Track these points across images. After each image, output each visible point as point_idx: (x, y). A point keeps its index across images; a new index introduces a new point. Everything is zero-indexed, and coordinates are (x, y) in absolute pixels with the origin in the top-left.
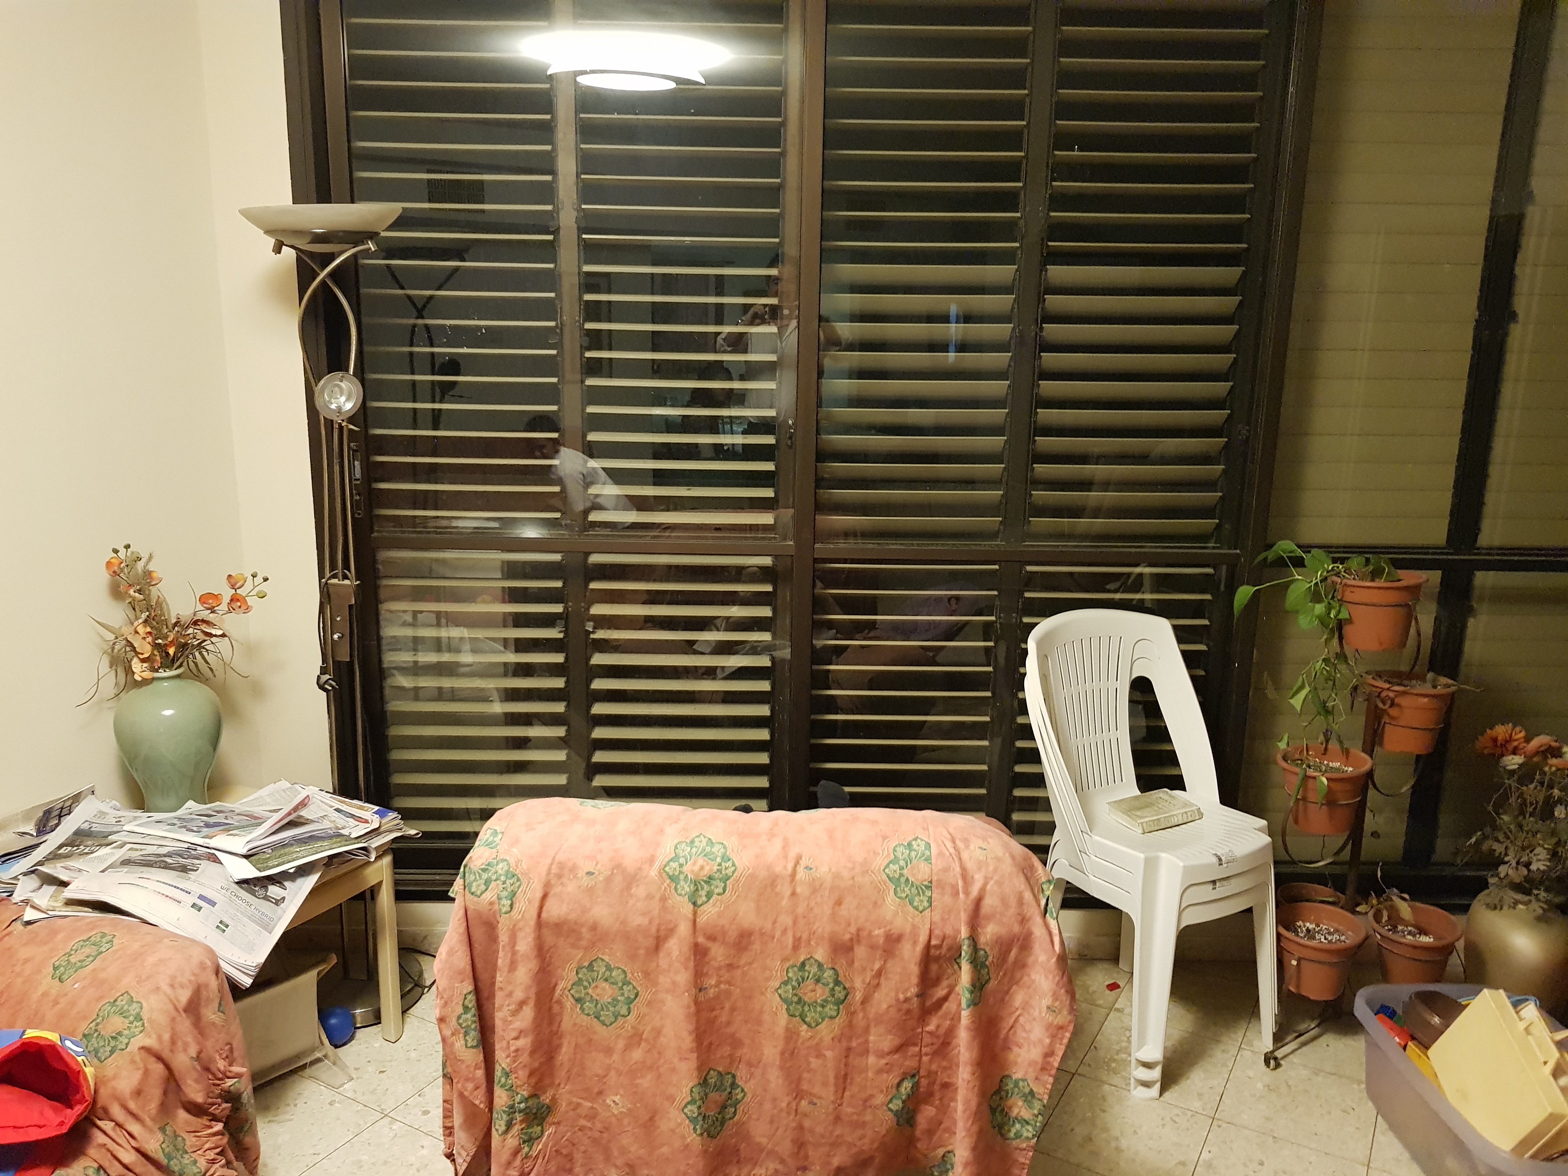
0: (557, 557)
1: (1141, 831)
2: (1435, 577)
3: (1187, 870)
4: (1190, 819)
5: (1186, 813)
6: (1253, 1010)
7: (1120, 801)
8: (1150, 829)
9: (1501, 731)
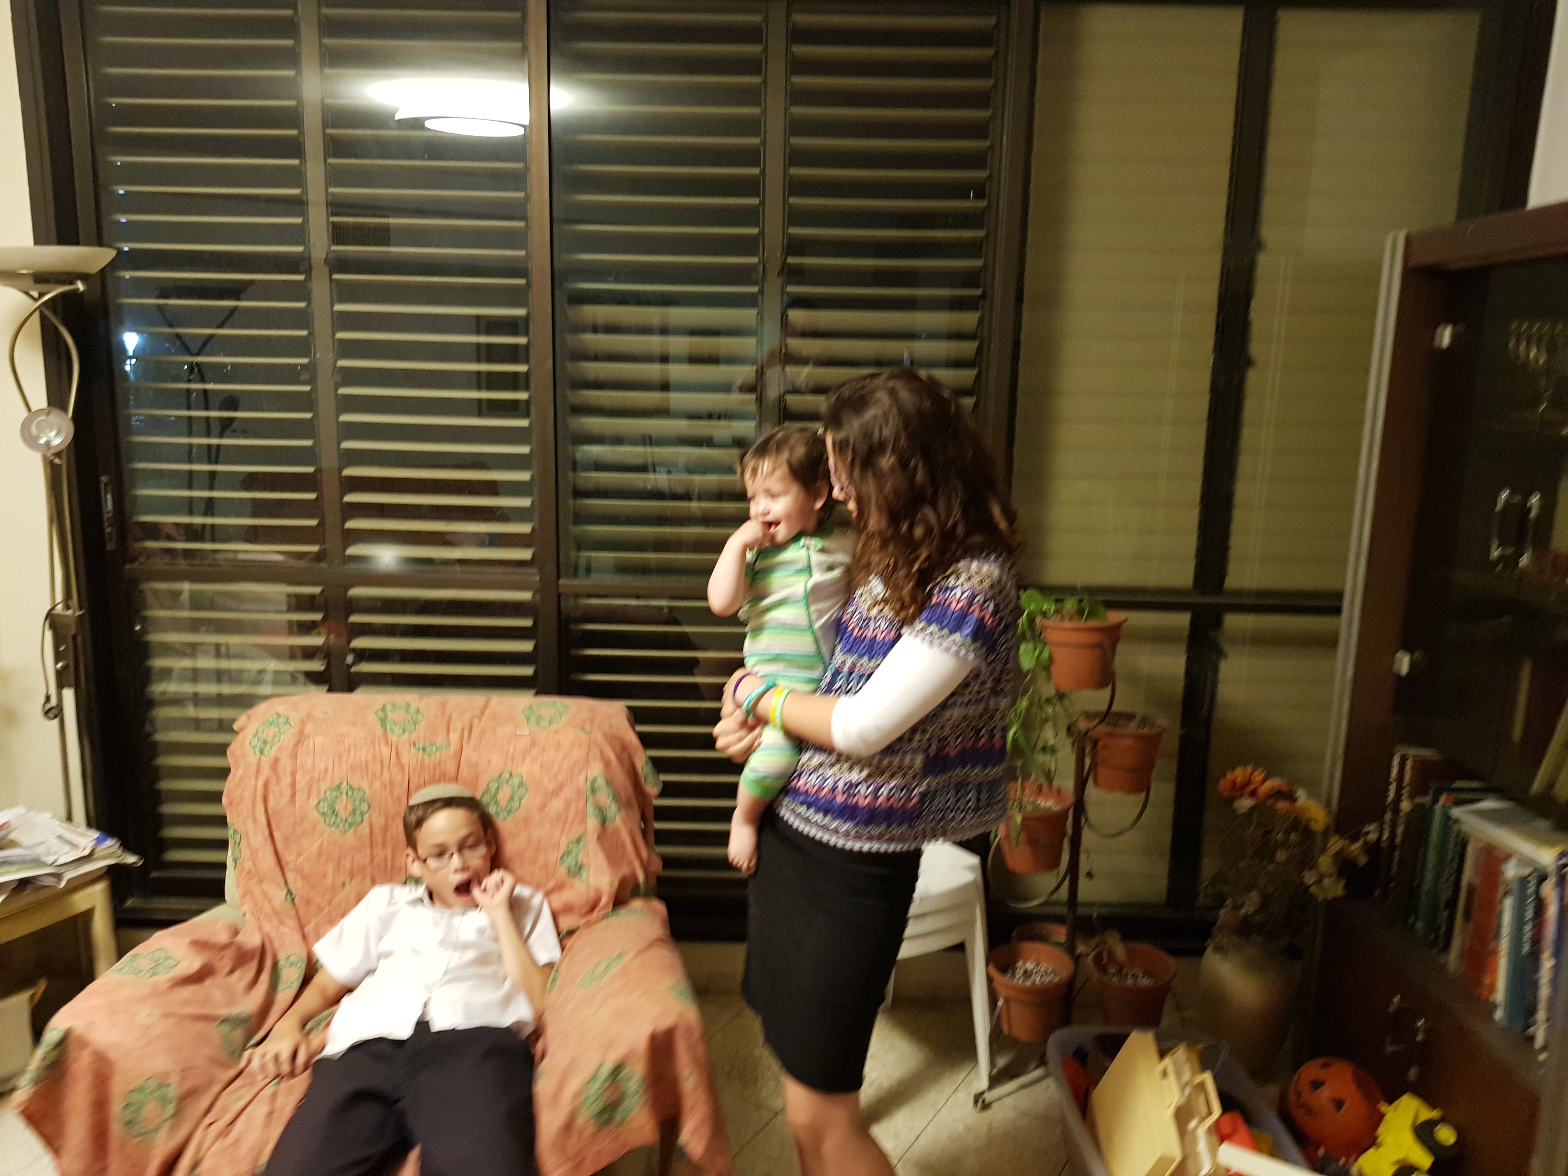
0: (316, 590)
2: (1183, 620)
6: (969, 1052)
9: (1239, 774)
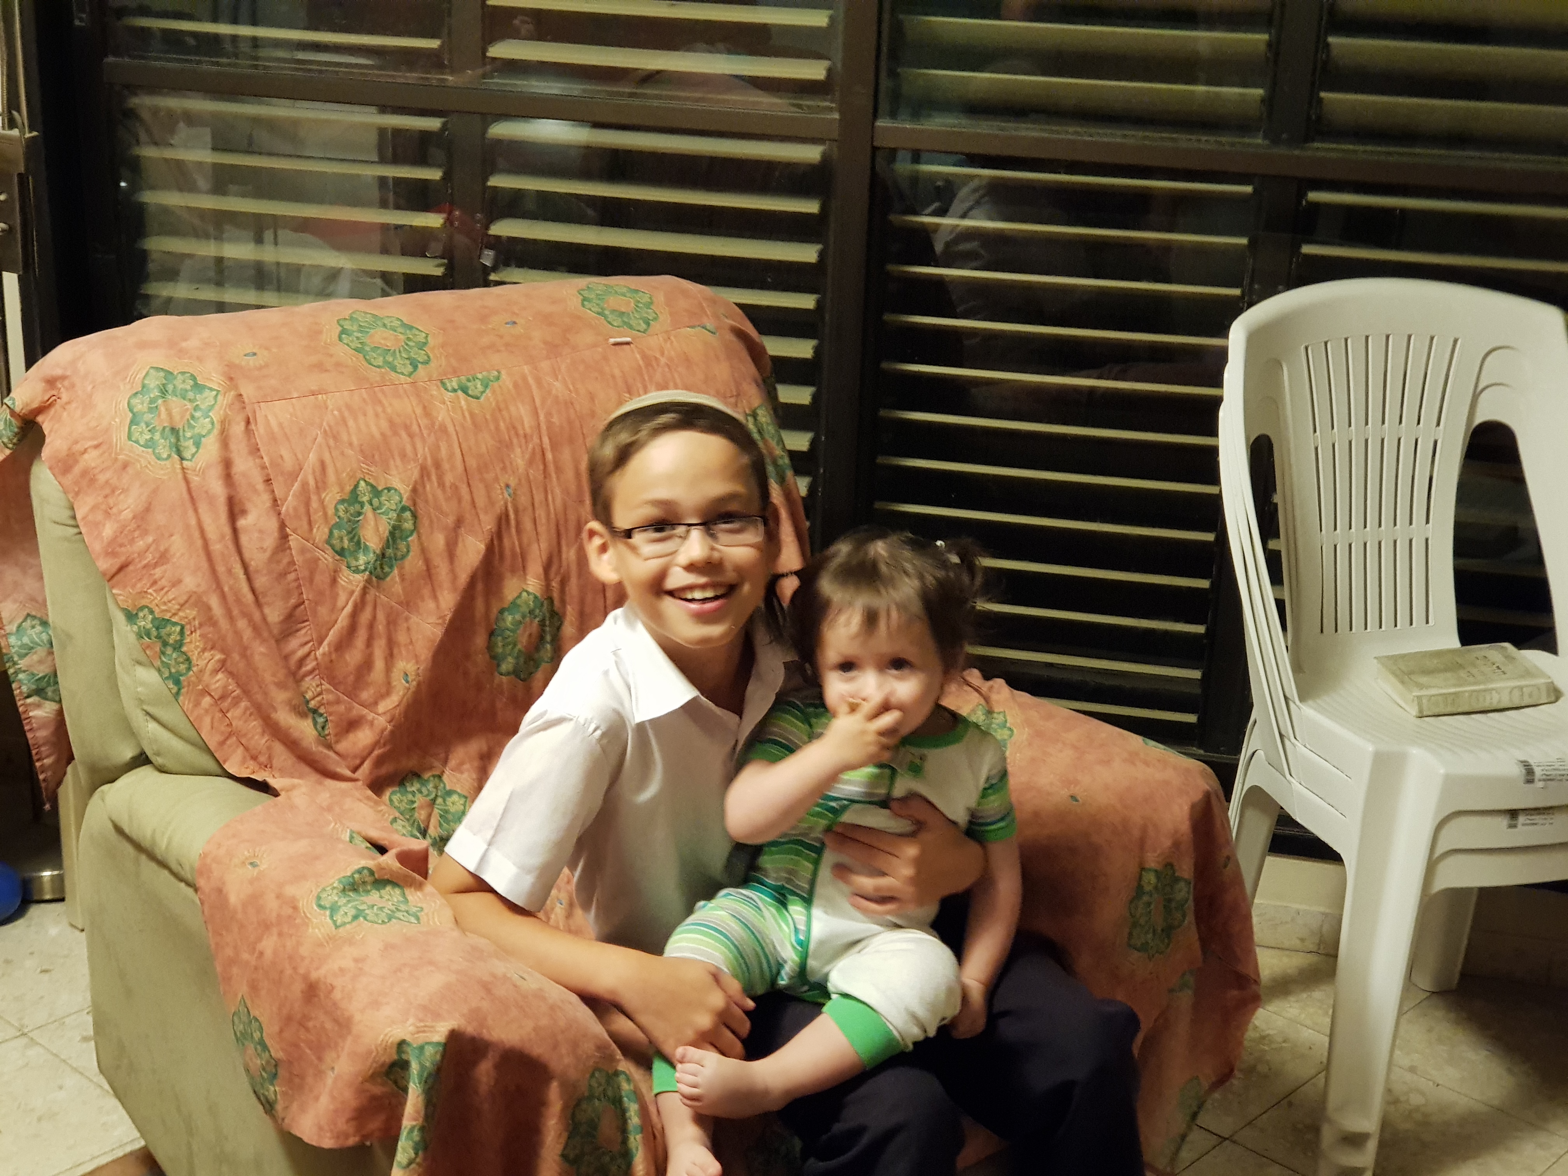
0: (433, 124)
1: (1414, 711)
3: (1451, 783)
4: (1527, 701)
5: (1521, 688)
7: (1403, 656)
8: (1437, 711)
